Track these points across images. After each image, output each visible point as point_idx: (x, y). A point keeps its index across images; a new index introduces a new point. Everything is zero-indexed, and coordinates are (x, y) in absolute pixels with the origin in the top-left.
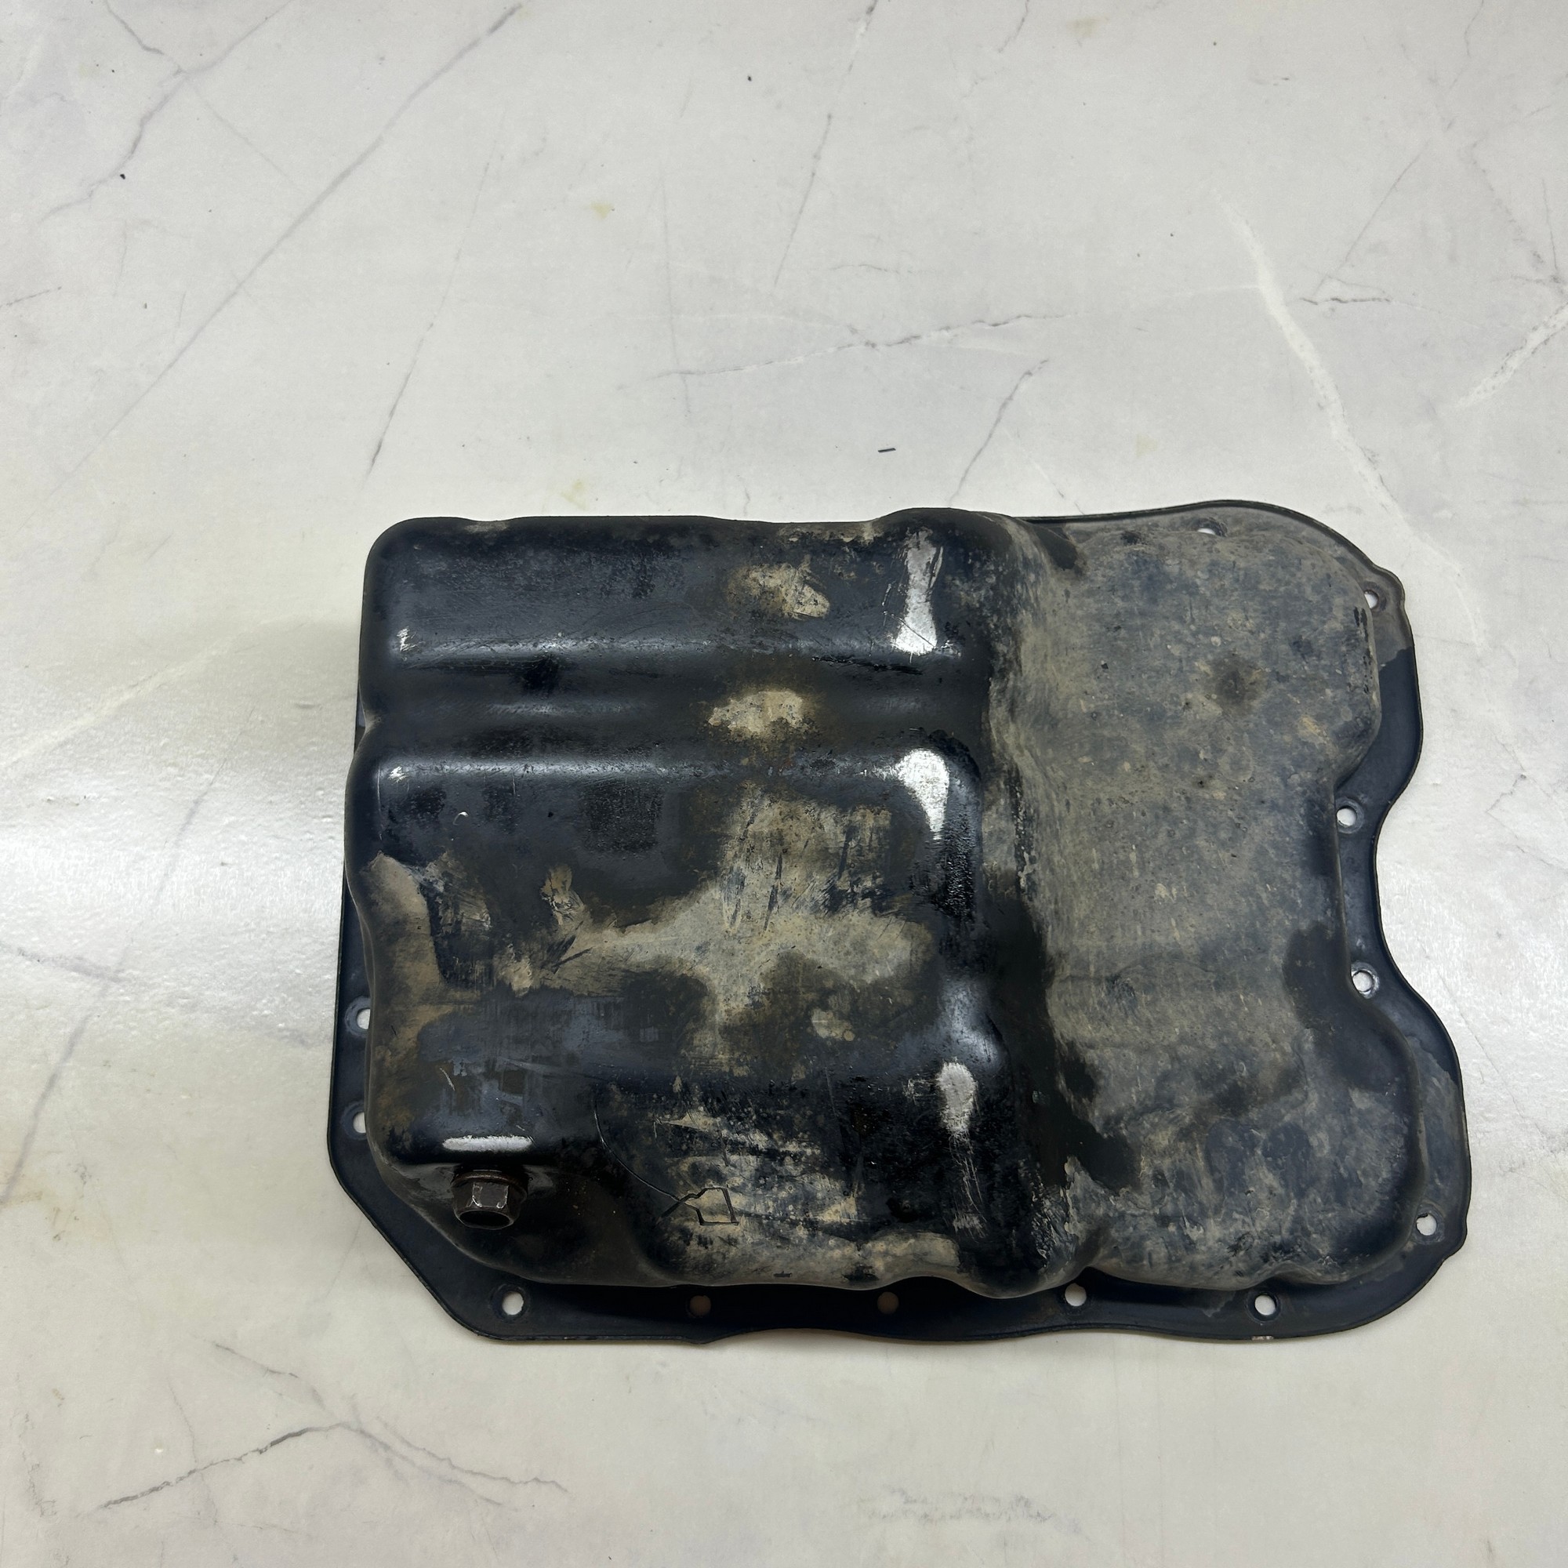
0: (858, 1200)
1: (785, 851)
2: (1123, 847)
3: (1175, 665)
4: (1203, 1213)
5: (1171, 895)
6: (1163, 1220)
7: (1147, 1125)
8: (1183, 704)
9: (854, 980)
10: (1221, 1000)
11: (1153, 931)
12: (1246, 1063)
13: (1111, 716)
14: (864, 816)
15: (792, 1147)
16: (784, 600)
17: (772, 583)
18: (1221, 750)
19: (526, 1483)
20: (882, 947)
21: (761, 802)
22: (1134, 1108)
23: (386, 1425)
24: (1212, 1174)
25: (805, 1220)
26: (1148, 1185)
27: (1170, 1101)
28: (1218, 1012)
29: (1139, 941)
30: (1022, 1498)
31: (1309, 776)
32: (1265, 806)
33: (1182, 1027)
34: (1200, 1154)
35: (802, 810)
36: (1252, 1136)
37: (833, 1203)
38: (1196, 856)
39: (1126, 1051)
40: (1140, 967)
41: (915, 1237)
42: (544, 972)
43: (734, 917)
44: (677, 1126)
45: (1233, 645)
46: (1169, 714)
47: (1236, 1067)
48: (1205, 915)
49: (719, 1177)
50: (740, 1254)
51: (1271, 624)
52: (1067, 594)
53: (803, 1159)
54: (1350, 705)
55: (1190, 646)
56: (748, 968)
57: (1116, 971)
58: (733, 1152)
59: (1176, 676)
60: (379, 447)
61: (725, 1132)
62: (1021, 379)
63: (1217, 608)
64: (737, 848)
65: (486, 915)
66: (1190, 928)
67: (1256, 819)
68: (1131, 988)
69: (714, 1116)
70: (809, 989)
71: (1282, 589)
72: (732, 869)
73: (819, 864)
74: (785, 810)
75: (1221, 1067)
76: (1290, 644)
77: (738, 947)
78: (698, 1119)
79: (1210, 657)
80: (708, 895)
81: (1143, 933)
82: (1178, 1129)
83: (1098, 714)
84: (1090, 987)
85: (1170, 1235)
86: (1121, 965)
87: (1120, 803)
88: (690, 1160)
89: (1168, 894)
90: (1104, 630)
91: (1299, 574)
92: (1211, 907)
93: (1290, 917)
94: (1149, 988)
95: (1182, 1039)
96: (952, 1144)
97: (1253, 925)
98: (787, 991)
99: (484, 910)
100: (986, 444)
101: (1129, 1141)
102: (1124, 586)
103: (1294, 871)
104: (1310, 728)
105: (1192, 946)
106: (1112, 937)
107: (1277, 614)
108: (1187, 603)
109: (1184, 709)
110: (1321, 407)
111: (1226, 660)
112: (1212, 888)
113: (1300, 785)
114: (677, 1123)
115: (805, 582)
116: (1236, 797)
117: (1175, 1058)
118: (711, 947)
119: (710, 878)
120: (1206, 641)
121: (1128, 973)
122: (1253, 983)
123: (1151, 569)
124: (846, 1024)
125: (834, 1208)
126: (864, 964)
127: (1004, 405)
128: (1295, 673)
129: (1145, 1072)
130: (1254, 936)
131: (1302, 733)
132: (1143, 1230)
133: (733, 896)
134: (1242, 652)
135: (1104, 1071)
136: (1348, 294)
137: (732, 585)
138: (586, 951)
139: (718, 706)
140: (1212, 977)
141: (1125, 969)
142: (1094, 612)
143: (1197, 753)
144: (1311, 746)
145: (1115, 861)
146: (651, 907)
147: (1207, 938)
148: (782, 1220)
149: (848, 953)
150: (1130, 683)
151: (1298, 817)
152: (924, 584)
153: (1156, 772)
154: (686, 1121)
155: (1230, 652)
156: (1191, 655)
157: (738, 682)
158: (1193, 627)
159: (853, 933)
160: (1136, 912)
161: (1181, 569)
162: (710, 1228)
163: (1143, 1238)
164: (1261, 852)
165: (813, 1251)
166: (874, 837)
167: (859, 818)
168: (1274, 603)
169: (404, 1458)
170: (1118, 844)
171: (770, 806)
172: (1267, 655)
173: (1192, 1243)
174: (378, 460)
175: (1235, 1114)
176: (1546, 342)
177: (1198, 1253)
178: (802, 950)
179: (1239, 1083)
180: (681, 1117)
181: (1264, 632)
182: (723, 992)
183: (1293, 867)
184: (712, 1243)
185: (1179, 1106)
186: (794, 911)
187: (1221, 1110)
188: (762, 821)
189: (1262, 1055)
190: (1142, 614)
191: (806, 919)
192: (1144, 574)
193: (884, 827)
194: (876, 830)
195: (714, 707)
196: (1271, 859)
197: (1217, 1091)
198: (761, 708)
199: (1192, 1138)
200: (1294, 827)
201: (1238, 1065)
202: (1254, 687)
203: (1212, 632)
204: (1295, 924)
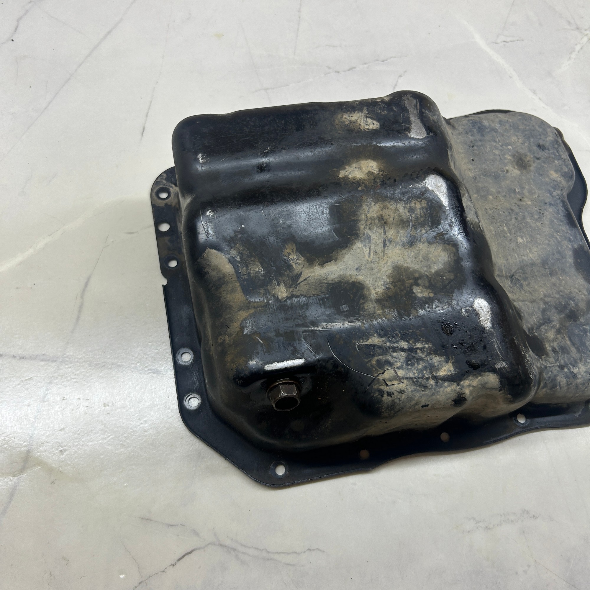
0: (453, 363)
1: (385, 223)
2: (501, 225)
3: (498, 158)
4: (576, 361)
5: (524, 241)
6: (562, 367)
7: (544, 331)
8: (506, 171)
9: (427, 272)
10: (554, 280)
11: (522, 256)
12: (573, 301)
13: (480, 178)
14: (415, 204)
15: (419, 345)
16: (360, 124)
17: (353, 119)
18: (523, 188)
19: (305, 552)
20: (435, 256)
21: (371, 204)
22: (536, 324)
23: (232, 539)
24: (574, 346)
25: (432, 376)
26: (551, 354)
27: (549, 319)
28: (554, 285)
29: (518, 260)
30: (525, 510)
31: (559, 192)
32: (547, 204)
33: (543, 292)
34: (567, 339)
35: (388, 205)
36: (584, 329)
37: (443, 367)
38: (528, 226)
39: (526, 303)
40: (520, 271)
41: (481, 375)
42: (291, 289)
43: (370, 253)
44: (366, 344)
45: (517, 149)
46: (502, 175)
47: (569, 303)
48: (539, 247)
49: (390, 364)
50: (406, 398)
51: (528, 140)
53: (425, 349)
54: (565, 166)
55: (501, 150)
56: (380, 274)
57: (512, 273)
58: (394, 352)
59: (500, 161)
60: (144, 129)
61: (388, 344)
63: (507, 136)
64: (364, 225)
65: (261, 268)
66: (535, 253)
67: (545, 209)
68: (519, 280)
69: (382, 338)
70: (409, 278)
71: (528, 128)
72: (364, 233)
73: (401, 226)
74: (382, 206)
75: (563, 304)
76: (536, 146)
77: (374, 266)
78: (375, 340)
79: (510, 154)
80: (356, 246)
81: (518, 257)
82: (555, 330)
83: (476, 178)
84: (504, 280)
85: (566, 373)
86: (513, 271)
87: (494, 210)
88: (376, 358)
89: (523, 241)
90: (468, 147)
91: (532, 122)
92: (540, 244)
93: (570, 244)
94: (526, 279)
95: (545, 296)
96: (487, 332)
97: (558, 248)
98: (400, 281)
99: (260, 266)
101: (539, 337)
102: (470, 131)
103: (566, 227)
104: (554, 175)
105: (538, 259)
106: (508, 259)
107: (529, 136)
108: (495, 135)
109: (506, 173)
110: (511, 77)
111: (516, 154)
112: (538, 236)
113: (557, 196)
114: (366, 343)
115: (367, 117)
116: (535, 203)
117: (546, 303)
118: (362, 268)
119: (356, 239)
120: (507, 148)
121: (516, 273)
122: (564, 271)
124: (428, 290)
125: (443, 369)
126: (429, 265)
128: (542, 156)
129: (536, 310)
130: (559, 252)
131: (552, 177)
132: (555, 372)
133: (367, 245)
134: (521, 151)
135: (522, 310)
136: (508, 39)
137: (337, 121)
138: (308, 277)
139: (342, 170)
140: (548, 271)
141: (515, 272)
142: (463, 141)
143: (515, 190)
144: (556, 181)
145: (500, 231)
146: (333, 254)
147: (543, 256)
148: (422, 378)
149: (421, 262)
150: (484, 166)
151: (561, 207)
152: (415, 112)
153: (502, 198)
154: (370, 342)
155: (516, 151)
156: (503, 153)
157: (348, 159)
158: (500, 144)
159: (422, 253)
160: (513, 249)
161: (489, 124)
162: (391, 387)
163: (556, 376)
164: (552, 221)
165: (438, 390)
166: (422, 212)
167: (413, 205)
168: (526, 133)
169: (244, 553)
171: (375, 205)
172: (530, 151)
173: (575, 375)
174: (144, 134)
175: (575, 321)
176: (581, 48)
177: (578, 379)
178: (402, 263)
179: (572, 309)
180: (368, 340)
181: (526, 143)
182: (372, 285)
183: (565, 225)
184: (393, 394)
185: (553, 321)
186: (395, 247)
187: (569, 320)
188: (373, 212)
189: (577, 297)
190: (481, 141)
191: (401, 250)
192: (477, 127)
193: (425, 207)
194: (422, 209)
195: (340, 170)
196: (556, 223)
197: (565, 313)
198: (360, 168)
199: (562, 333)
200: (560, 211)
201: (570, 302)
202: (529, 162)
203: (508, 145)
204: (573, 246)
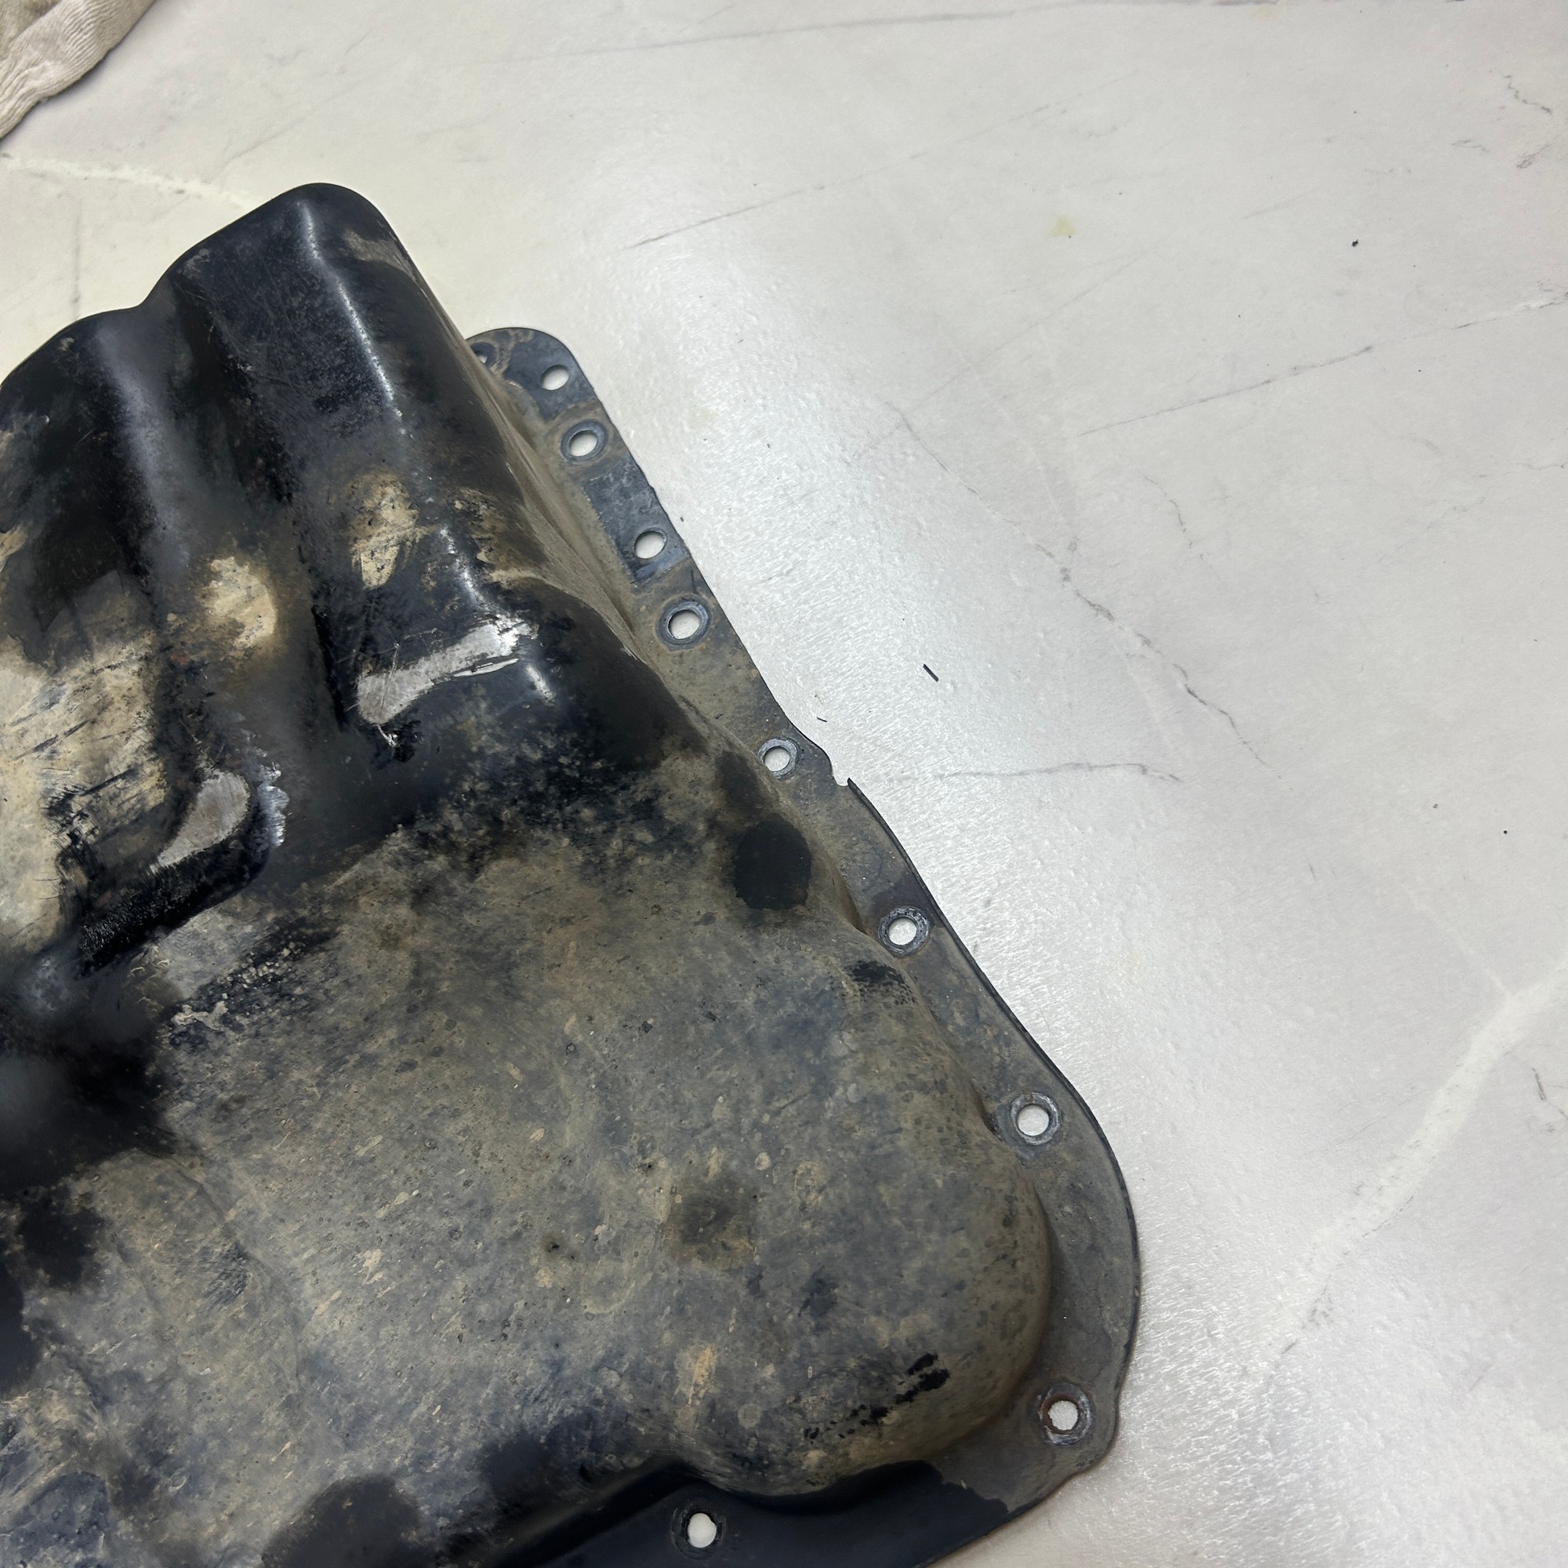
1: (94, 722)
2: (409, 1179)
3: (696, 1120)
5: (372, 1275)
7: (67, 1383)
8: (648, 1161)
11: (314, 1273)
12: (187, 1485)
14: (152, 774)
16: (370, 536)
17: (387, 513)
18: (617, 1253)
21: (134, 662)
22: (82, 1354)
24: (33, 1503)
27: (106, 1400)
29: (295, 1261)
31: (627, 1399)
32: (553, 1350)
33: (214, 1377)
34: (53, 1473)
35: (139, 707)
36: (96, 1537)
38: (438, 1284)
39: (149, 1310)
40: (268, 1280)
45: (770, 1191)
46: (625, 1150)
47: (177, 1473)
48: (362, 1335)
51: (832, 1231)
52: (708, 919)
54: (765, 1413)
55: (736, 1128)
57: (249, 1250)
59: (683, 1130)
63: (814, 1139)
64: (84, 674)
66: (337, 1322)
67: (526, 1346)
71: (896, 1221)
72: (63, 684)
73: (90, 764)
74: (134, 692)
75: (170, 1451)
76: (815, 1274)
79: (734, 1164)
80: (34, 680)
81: (308, 1261)
82: (75, 1428)
83: (576, 1053)
84: (214, 1225)
86: (258, 1254)
87: (469, 1145)
89: (371, 1270)
90: (699, 999)
92: (377, 1339)
93: (407, 1463)
94: (252, 1309)
95: (194, 1383)
97: (376, 1410)
101: (38, 1366)
102: (777, 993)
103: (474, 1438)
104: (699, 1366)
105: (317, 1337)
106: (282, 1221)
107: (853, 1232)
108: (799, 1092)
109: (642, 1166)
110: (1357, 1191)
111: (741, 1191)
112: (404, 1329)
113: (606, 1391)
115: (401, 544)
116: (551, 1304)
119: (49, 670)
120: (754, 1147)
121: (257, 1269)
122: (306, 1450)
123: (823, 1017)
126: (7, 883)
128: (774, 1304)
129: (131, 1349)
130: (360, 1419)
131: (686, 1356)
133: (38, 705)
134: (765, 1208)
137: (368, 477)
139: (236, 559)
140: (293, 1388)
141: (258, 1261)
142: (715, 972)
144: (674, 1384)
145: (384, 1177)
147: (332, 1353)
149: (15, 860)
150: (641, 1074)
151: (556, 1410)
152: (455, 666)
153: (547, 1178)
155: (756, 1189)
156: (724, 1135)
158: (766, 1118)
160: (329, 1238)
161: (845, 1057)
164: (482, 1378)
166: (133, 801)
167: (148, 770)
168: (868, 1220)
170: (409, 1169)
171: (134, 673)
172: (780, 1247)
175: (117, 1501)
178: (7, 811)
179: (157, 1488)
181: (814, 1225)
183: (480, 1434)
185: (104, 1416)
186: (39, 774)
187: (116, 1477)
188: (116, 677)
189: (206, 1504)
190: (750, 1039)
191: (35, 791)
192: (809, 1012)
193: (146, 804)
194: (141, 798)
195: (232, 554)
196: (477, 1396)
197: (138, 1461)
198: (250, 599)
199: (70, 1452)
200: (539, 1409)
201: (182, 1474)
202: (721, 1251)
203: (773, 1147)
204: (400, 1472)
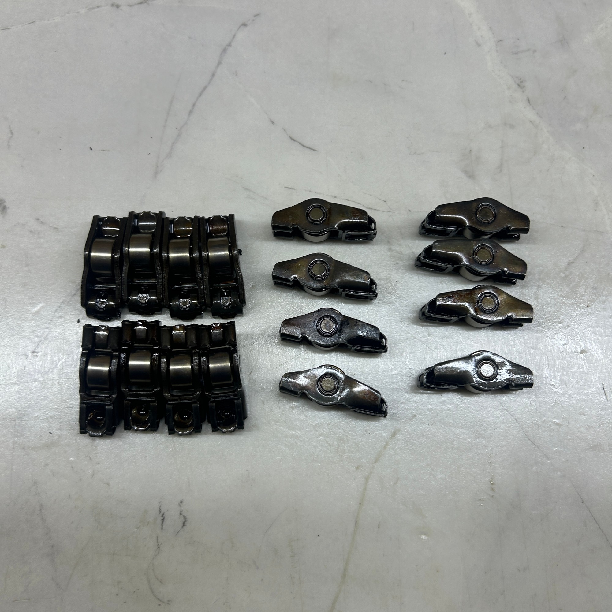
62: (238, 29)
100: (209, 83)
127: (224, 51)
